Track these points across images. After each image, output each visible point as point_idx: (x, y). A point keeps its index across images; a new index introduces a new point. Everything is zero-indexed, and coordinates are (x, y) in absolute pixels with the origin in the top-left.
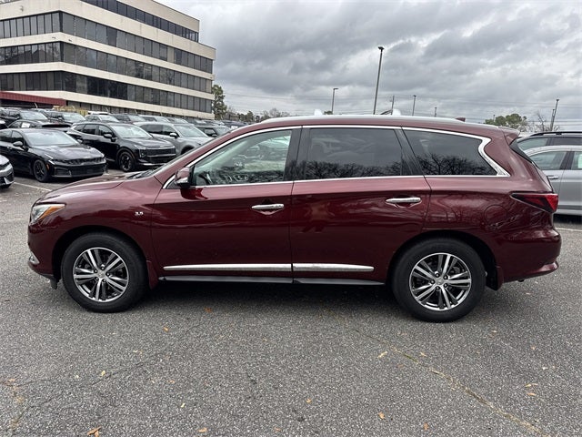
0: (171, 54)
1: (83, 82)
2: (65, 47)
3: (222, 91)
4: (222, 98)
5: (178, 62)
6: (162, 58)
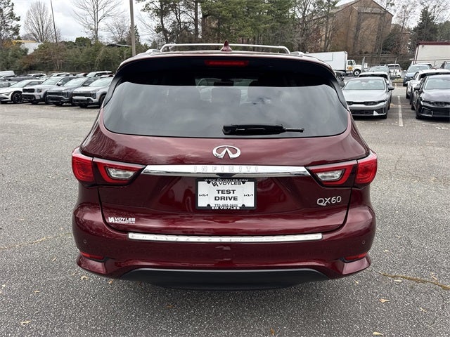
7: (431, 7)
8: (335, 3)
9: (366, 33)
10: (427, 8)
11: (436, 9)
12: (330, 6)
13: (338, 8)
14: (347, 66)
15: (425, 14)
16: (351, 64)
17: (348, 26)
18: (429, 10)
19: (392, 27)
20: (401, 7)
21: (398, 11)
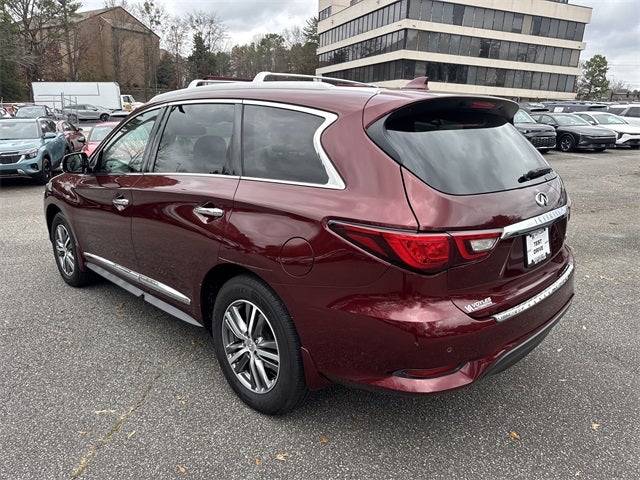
0: (527, 24)
1: (421, 68)
2: (409, 33)
3: (606, 63)
4: (605, 71)
5: (536, 32)
6: (514, 31)
7: (205, 33)
8: (74, 8)
9: (130, 58)
10: (200, 33)
11: (211, 36)
12: (66, 11)
13: (80, 16)
14: (123, 103)
15: (198, 41)
16: (129, 101)
17: (102, 46)
18: (203, 37)
19: (162, 53)
20: (169, 28)
21: (167, 33)
